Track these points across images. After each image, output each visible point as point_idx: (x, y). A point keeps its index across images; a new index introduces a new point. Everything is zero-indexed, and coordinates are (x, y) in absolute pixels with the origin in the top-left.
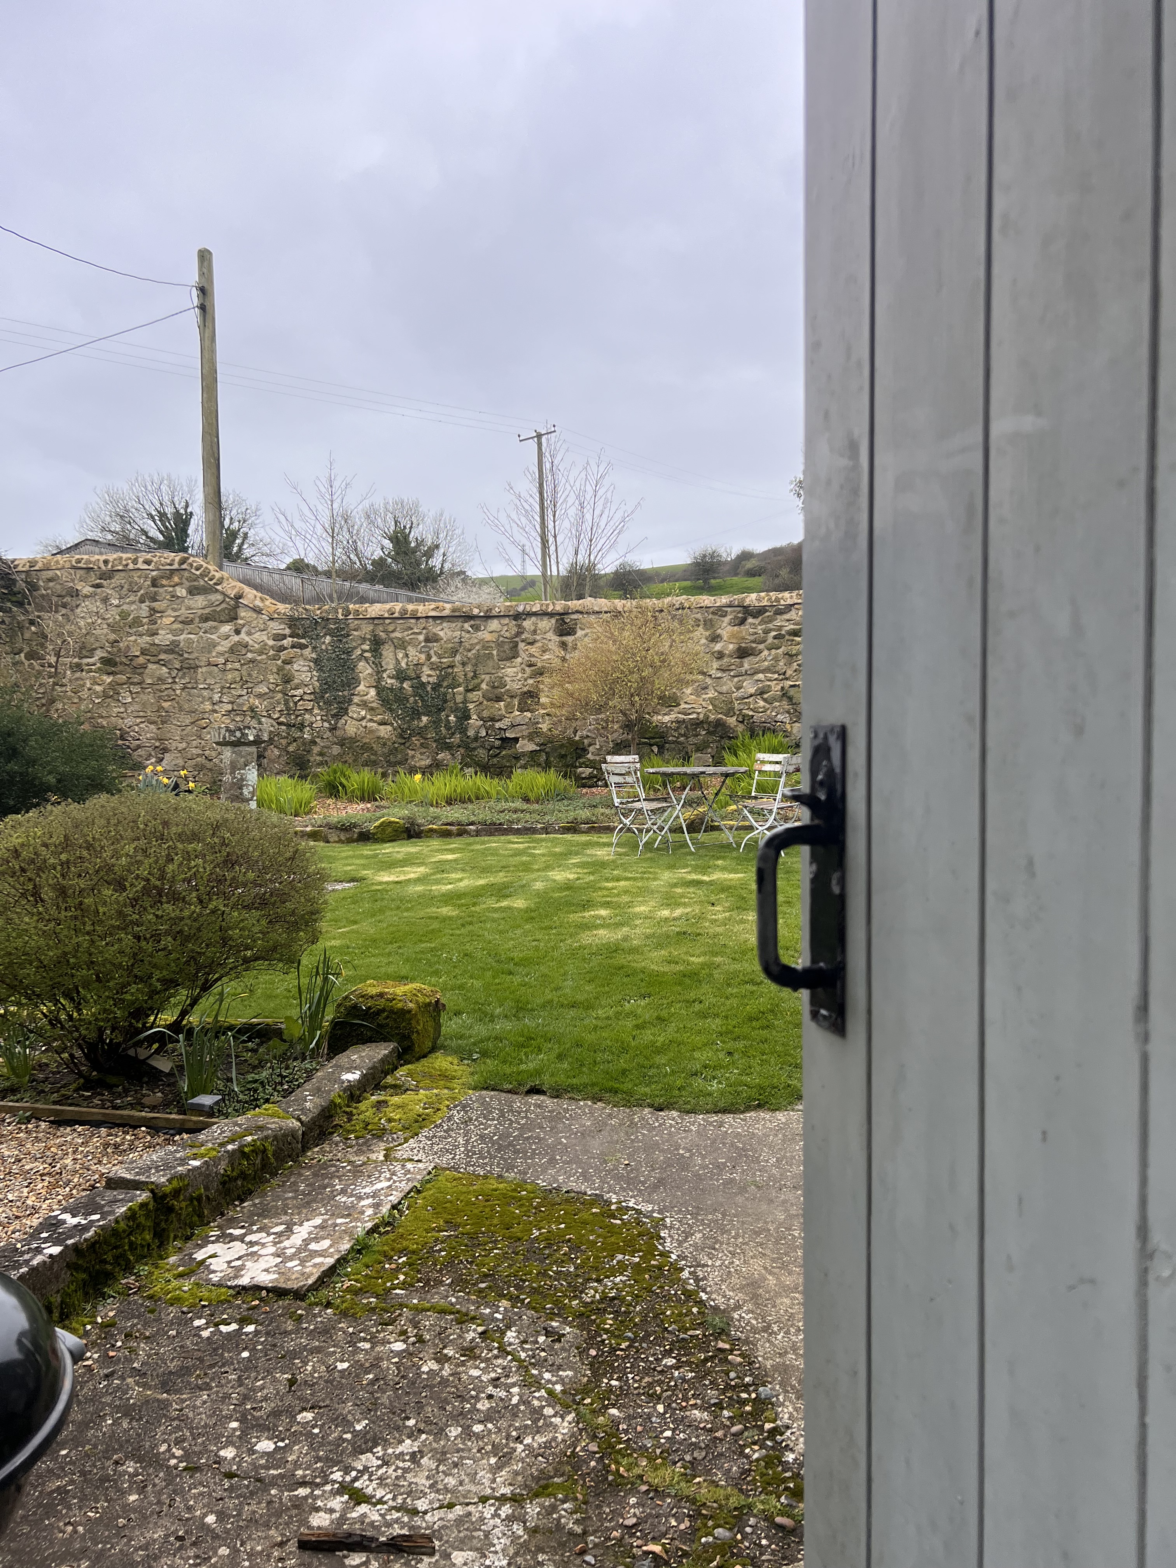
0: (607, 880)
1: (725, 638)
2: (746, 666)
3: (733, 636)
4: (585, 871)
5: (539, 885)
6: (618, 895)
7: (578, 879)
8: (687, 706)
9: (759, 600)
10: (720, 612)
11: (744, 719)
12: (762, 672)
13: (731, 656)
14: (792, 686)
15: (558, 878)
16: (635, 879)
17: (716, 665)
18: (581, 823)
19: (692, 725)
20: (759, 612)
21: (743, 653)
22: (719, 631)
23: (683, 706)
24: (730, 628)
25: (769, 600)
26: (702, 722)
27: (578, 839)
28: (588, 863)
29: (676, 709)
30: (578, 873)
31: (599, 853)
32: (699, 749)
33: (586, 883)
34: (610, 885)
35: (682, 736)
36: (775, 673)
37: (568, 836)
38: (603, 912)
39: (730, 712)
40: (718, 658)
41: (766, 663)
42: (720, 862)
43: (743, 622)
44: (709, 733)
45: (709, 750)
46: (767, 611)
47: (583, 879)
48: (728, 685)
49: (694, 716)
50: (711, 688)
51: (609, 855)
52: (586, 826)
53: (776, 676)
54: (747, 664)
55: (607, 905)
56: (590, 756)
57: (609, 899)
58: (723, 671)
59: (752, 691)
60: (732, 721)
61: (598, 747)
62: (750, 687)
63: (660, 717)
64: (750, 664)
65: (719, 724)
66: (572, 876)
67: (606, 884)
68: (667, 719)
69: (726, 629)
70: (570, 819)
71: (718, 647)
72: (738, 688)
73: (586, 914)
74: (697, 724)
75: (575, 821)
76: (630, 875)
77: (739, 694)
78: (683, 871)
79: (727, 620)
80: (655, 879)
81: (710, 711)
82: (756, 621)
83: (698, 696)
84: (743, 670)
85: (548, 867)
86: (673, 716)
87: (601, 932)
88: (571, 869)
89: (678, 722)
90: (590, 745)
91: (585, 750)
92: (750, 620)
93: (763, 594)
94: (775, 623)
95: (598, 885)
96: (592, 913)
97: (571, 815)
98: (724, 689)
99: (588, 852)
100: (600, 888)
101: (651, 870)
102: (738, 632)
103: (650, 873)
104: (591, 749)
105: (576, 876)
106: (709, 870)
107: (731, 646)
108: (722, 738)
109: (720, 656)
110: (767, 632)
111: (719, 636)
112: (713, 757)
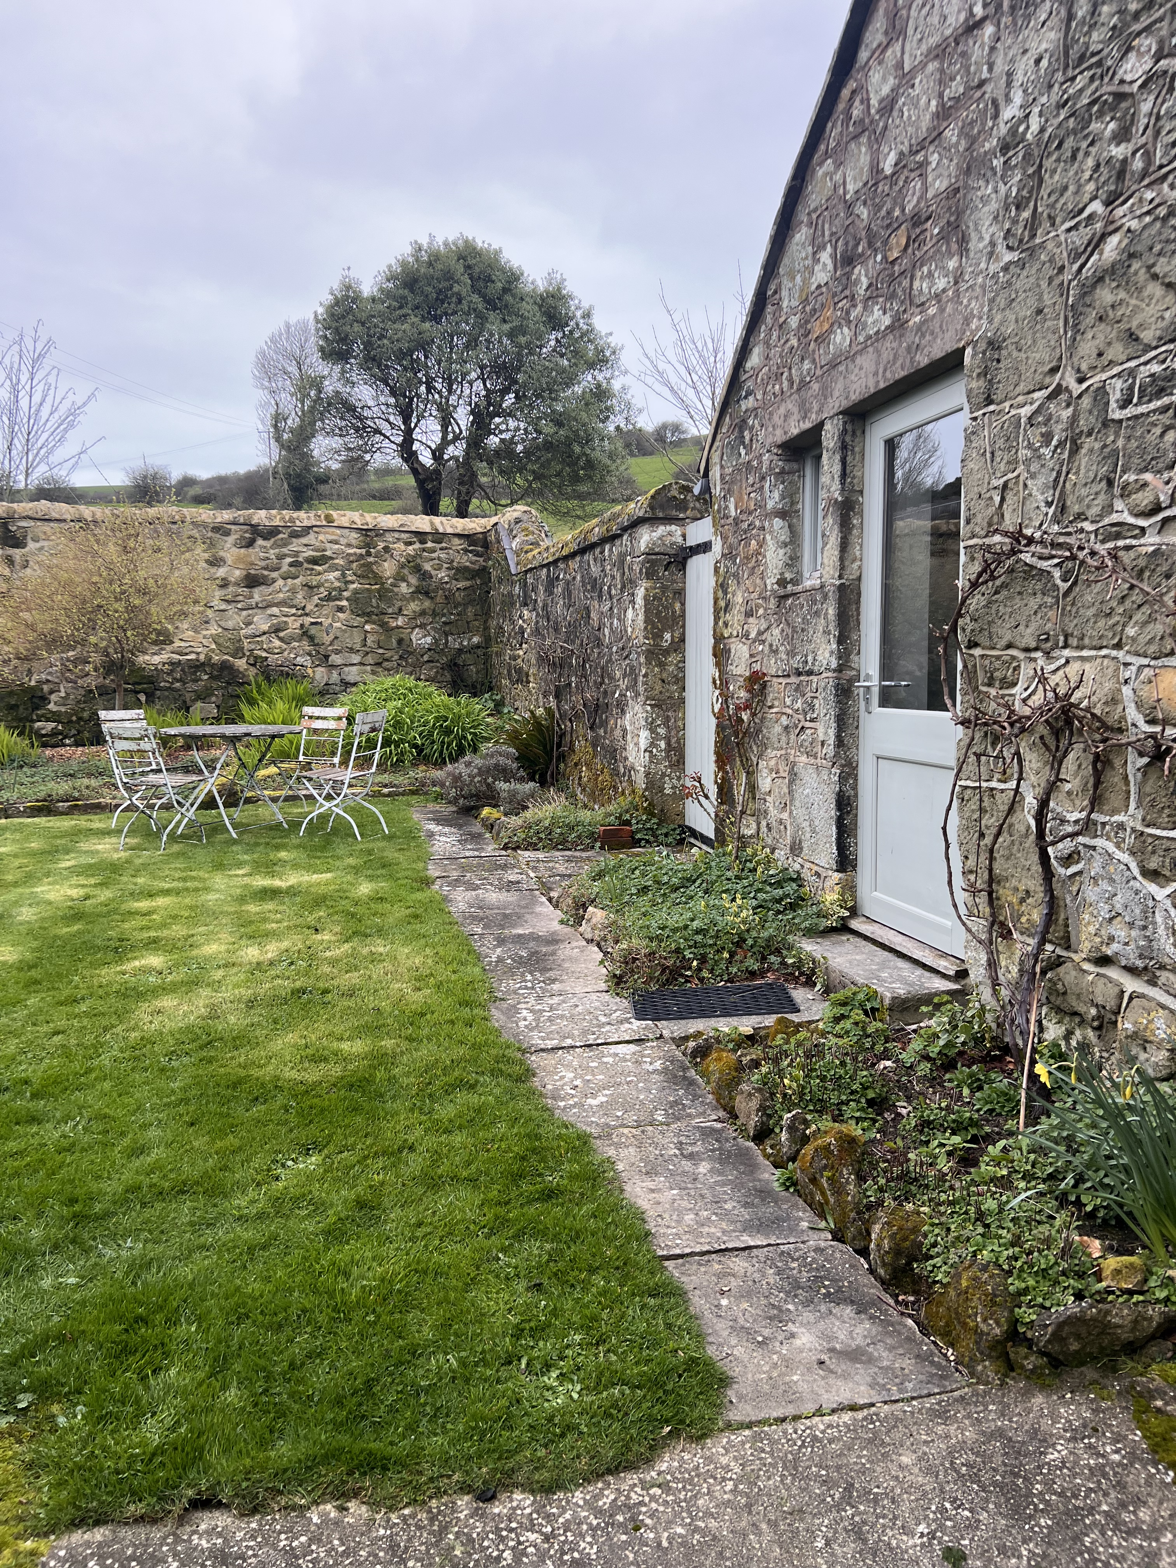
0: (135, 895)
1: (229, 562)
2: (257, 597)
3: (239, 559)
4: (92, 881)
5: (26, 914)
6: (164, 925)
7: (87, 898)
8: (183, 644)
9: (270, 519)
10: (221, 530)
11: (255, 661)
12: (277, 605)
13: (237, 584)
14: (312, 624)
15: (51, 896)
16: (177, 892)
17: (218, 593)
18: (58, 801)
19: (190, 667)
20: (271, 533)
21: (252, 581)
22: (222, 553)
23: (178, 644)
24: (235, 550)
25: (283, 519)
26: (203, 664)
27: (58, 824)
28: (91, 866)
29: (168, 648)
30: (83, 886)
31: (100, 847)
32: (203, 696)
33: (101, 904)
34: (144, 905)
35: (178, 681)
36: (291, 607)
37: (41, 821)
38: (155, 961)
39: (238, 652)
40: (221, 586)
41: (281, 595)
42: (283, 854)
43: (250, 543)
44: (212, 677)
45: (214, 699)
46: (280, 532)
47: (94, 896)
48: (234, 619)
49: (192, 657)
50: (213, 622)
51: (116, 850)
52: (67, 804)
53: (294, 611)
54: (258, 595)
55: (153, 944)
56: (51, 706)
57: (153, 934)
58: (228, 602)
59: (265, 627)
60: (241, 664)
61: (63, 694)
62: (262, 623)
63: (147, 657)
64: (262, 595)
65: (225, 667)
66: (75, 893)
67: (137, 905)
68: (156, 659)
69: (229, 550)
70: (42, 795)
71: (221, 572)
72: (248, 624)
73: (128, 966)
74: (197, 666)
75: (48, 798)
76: (167, 886)
77: (249, 631)
78: (241, 872)
79: (231, 539)
80: (207, 889)
81: (213, 651)
82: (267, 544)
83: (196, 632)
84: (253, 602)
85: (29, 879)
86: (164, 657)
87: (167, 1002)
88: (67, 878)
89: (171, 664)
90: (52, 692)
91: (45, 700)
92: (260, 542)
93: (274, 512)
94: (290, 547)
95: (125, 907)
96: (137, 963)
97: (42, 791)
98: (230, 624)
99: (84, 846)
100: (130, 913)
101: (193, 874)
102: (246, 556)
103: (193, 878)
104: (53, 697)
105: (82, 892)
106: (276, 868)
107: (237, 573)
108: (228, 683)
109: (224, 584)
110: (281, 557)
111: (222, 560)
112: (218, 707)
